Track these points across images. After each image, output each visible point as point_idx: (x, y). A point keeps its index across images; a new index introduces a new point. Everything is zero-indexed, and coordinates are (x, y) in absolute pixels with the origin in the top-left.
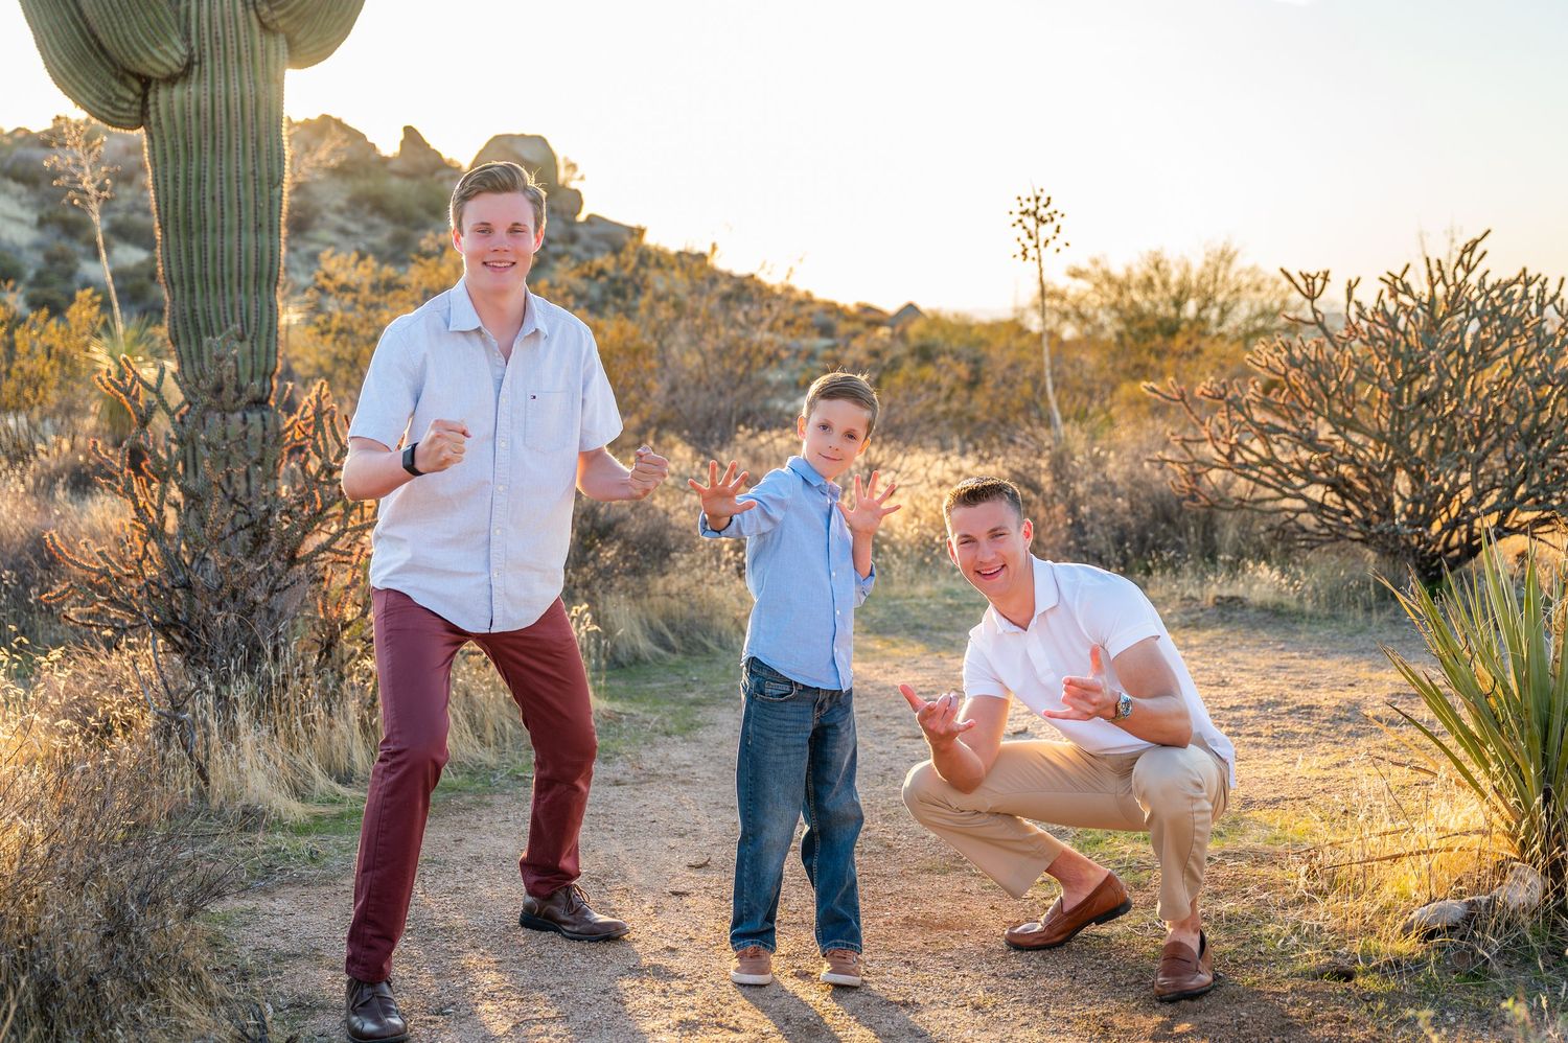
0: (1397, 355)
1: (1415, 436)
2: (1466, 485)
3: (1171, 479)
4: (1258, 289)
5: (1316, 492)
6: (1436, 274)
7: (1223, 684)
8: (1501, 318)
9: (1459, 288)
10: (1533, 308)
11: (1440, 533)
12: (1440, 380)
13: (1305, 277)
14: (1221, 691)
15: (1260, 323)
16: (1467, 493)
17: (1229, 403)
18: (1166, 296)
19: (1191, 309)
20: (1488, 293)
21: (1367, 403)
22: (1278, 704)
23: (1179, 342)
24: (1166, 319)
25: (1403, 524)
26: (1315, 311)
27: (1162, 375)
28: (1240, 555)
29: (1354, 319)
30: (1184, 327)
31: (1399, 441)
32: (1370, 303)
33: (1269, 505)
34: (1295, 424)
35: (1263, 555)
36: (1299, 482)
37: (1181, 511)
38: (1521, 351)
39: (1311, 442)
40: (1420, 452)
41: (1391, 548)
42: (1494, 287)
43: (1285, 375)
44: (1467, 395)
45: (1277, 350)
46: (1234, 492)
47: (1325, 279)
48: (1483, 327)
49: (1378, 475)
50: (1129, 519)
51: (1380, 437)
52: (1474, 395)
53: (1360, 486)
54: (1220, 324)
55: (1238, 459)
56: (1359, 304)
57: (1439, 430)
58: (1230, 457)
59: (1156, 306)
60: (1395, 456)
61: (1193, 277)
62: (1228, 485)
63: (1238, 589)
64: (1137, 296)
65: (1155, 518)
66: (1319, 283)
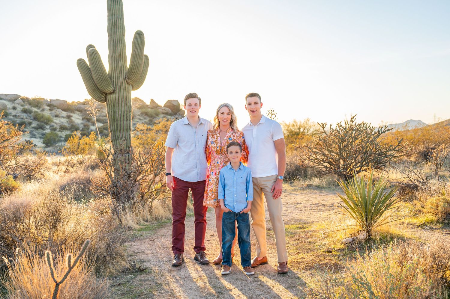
0: (340, 138)
1: (343, 153)
2: (354, 162)
3: (299, 162)
4: (314, 126)
5: (325, 164)
6: (347, 123)
7: (309, 200)
8: (359, 131)
9: (351, 126)
10: (365, 129)
11: (349, 171)
12: (348, 143)
13: (322, 124)
14: (308, 202)
15: (315, 132)
16: (354, 164)
17: (308, 148)
18: (297, 127)
19: (302, 130)
20: (356, 126)
21: (334, 147)
22: (319, 204)
23: (299, 136)
24: (297, 132)
25: (342, 170)
26: (324, 130)
27: (296, 143)
28: (312, 176)
29: (332, 132)
30: (300, 133)
31: (341, 154)
32: (334, 129)
33: (317, 167)
34: (321, 151)
35: (316, 176)
36: (322, 162)
37: (300, 168)
38: (363, 137)
39: (324, 155)
40: (345, 156)
41: (340, 174)
42: (357, 125)
43: (319, 142)
44: (353, 146)
45: (317, 138)
46: (310, 165)
47: (326, 124)
48: (356, 133)
49: (337, 161)
50: (290, 170)
51: (337, 154)
52: (354, 145)
53: (334, 163)
54: (307, 133)
55: (310, 158)
56: (332, 129)
57: (348, 152)
58: (309, 158)
59: (295, 130)
60: (340, 157)
61: (302, 124)
62: (309, 163)
63: (311, 183)
64: (291, 128)
65: (295, 170)
66: (325, 125)
